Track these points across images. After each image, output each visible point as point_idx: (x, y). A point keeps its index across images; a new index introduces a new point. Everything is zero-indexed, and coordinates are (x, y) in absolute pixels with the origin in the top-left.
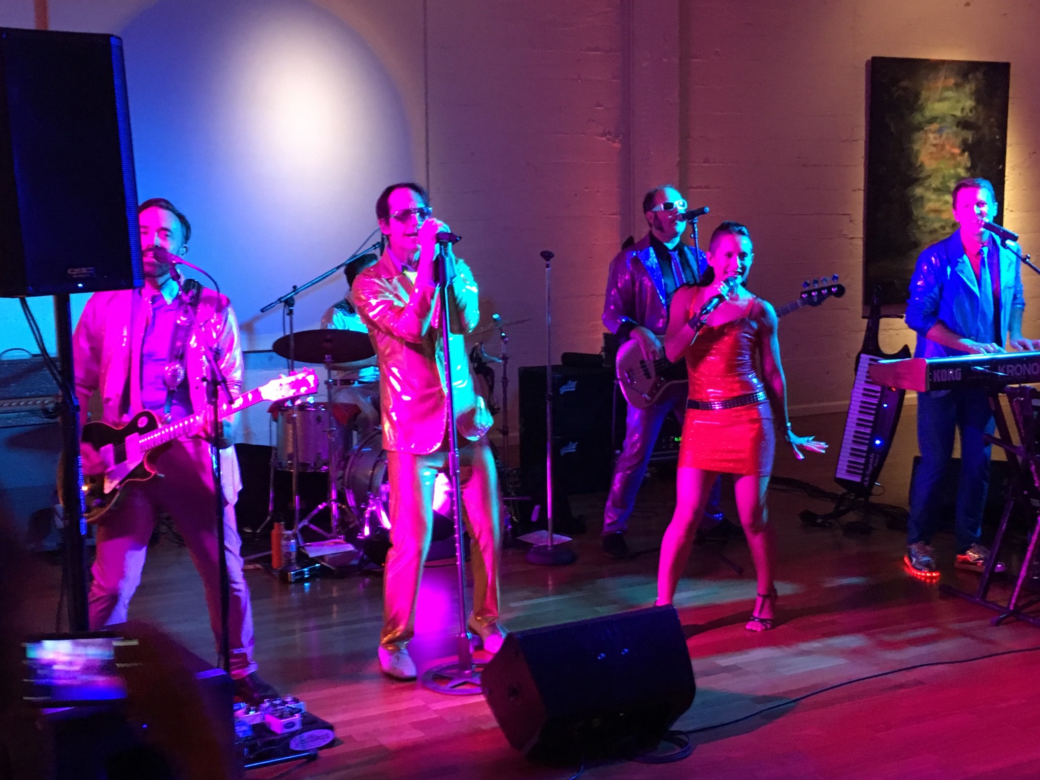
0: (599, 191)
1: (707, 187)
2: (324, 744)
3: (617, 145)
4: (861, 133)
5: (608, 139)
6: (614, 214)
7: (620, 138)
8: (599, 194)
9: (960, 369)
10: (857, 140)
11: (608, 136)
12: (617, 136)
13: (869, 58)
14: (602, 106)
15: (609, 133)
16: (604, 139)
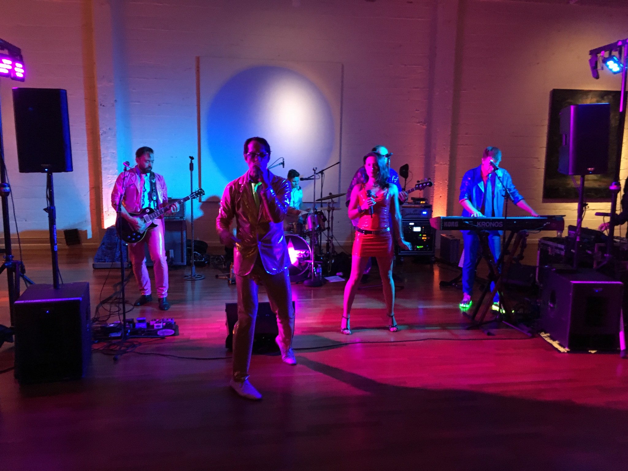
0: (415, 146)
1: (466, 145)
2: (170, 335)
3: (425, 127)
4: (546, 122)
5: (421, 124)
6: (422, 155)
7: (426, 124)
8: (415, 147)
9: (457, 222)
10: (543, 126)
11: (421, 123)
12: (425, 123)
13: (551, 89)
14: (418, 111)
15: (421, 122)
16: (419, 124)
